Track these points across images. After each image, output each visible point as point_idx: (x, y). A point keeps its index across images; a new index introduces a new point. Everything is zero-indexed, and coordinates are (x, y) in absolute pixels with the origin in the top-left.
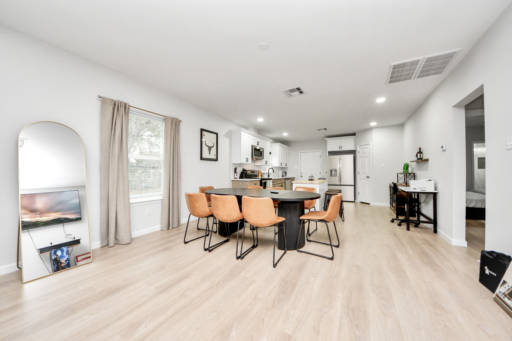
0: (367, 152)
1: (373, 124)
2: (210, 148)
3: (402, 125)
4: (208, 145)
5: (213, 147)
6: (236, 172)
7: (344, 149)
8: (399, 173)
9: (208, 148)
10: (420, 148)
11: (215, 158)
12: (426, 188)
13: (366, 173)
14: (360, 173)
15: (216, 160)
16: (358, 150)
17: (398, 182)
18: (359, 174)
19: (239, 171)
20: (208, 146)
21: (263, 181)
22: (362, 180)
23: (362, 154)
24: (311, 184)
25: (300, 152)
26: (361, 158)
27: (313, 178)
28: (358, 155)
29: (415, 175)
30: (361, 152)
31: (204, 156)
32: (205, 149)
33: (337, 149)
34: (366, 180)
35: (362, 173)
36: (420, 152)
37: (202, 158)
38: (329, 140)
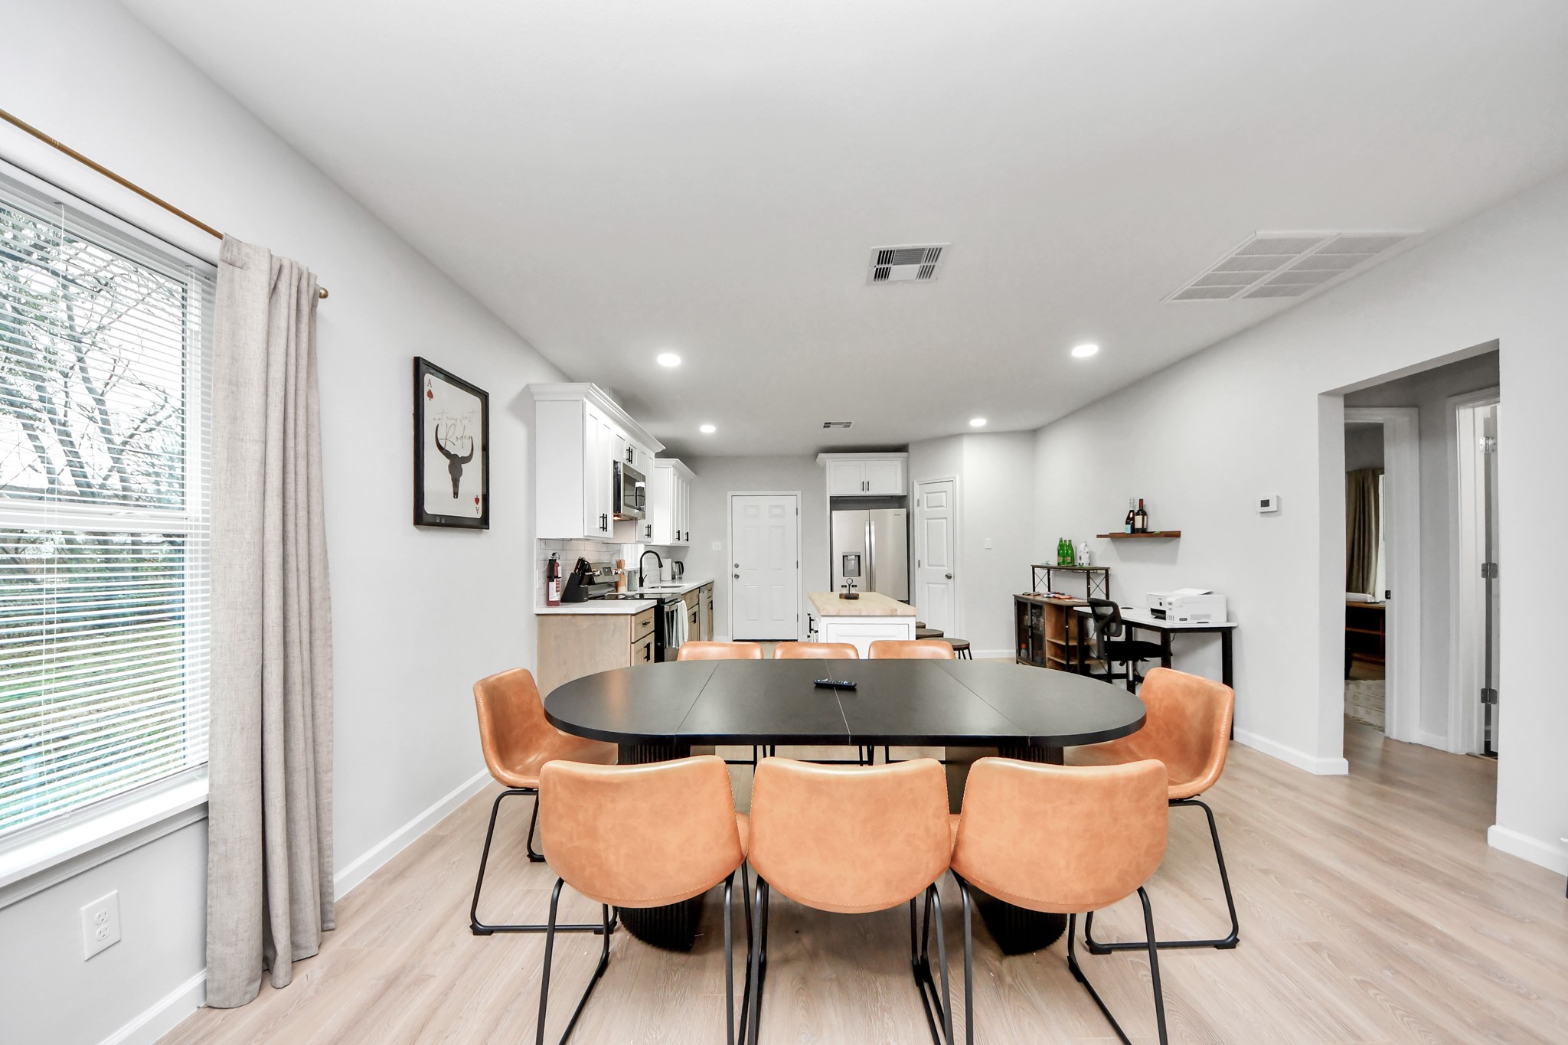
0: (944, 504)
1: (978, 422)
2: (456, 464)
3: (1033, 434)
4: (449, 448)
5: (467, 459)
6: (557, 577)
7: (875, 490)
8: (1040, 564)
9: (448, 461)
10: (1141, 501)
11: (476, 513)
12: (1208, 616)
13: (943, 566)
14: (925, 564)
15: (484, 522)
16: (918, 493)
17: (1034, 590)
18: (919, 566)
19: (566, 569)
20: (447, 454)
21: (667, 608)
22: (930, 585)
23: (928, 507)
24: (892, 616)
25: (730, 494)
26: (927, 519)
27: (853, 591)
28: (917, 512)
29: (1109, 572)
30: (925, 505)
31: (430, 508)
32: (436, 466)
33: (857, 491)
34: (943, 586)
35: (929, 565)
36: (1142, 512)
37: (421, 518)
38: (830, 461)
